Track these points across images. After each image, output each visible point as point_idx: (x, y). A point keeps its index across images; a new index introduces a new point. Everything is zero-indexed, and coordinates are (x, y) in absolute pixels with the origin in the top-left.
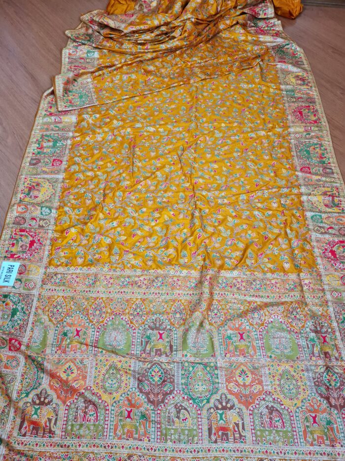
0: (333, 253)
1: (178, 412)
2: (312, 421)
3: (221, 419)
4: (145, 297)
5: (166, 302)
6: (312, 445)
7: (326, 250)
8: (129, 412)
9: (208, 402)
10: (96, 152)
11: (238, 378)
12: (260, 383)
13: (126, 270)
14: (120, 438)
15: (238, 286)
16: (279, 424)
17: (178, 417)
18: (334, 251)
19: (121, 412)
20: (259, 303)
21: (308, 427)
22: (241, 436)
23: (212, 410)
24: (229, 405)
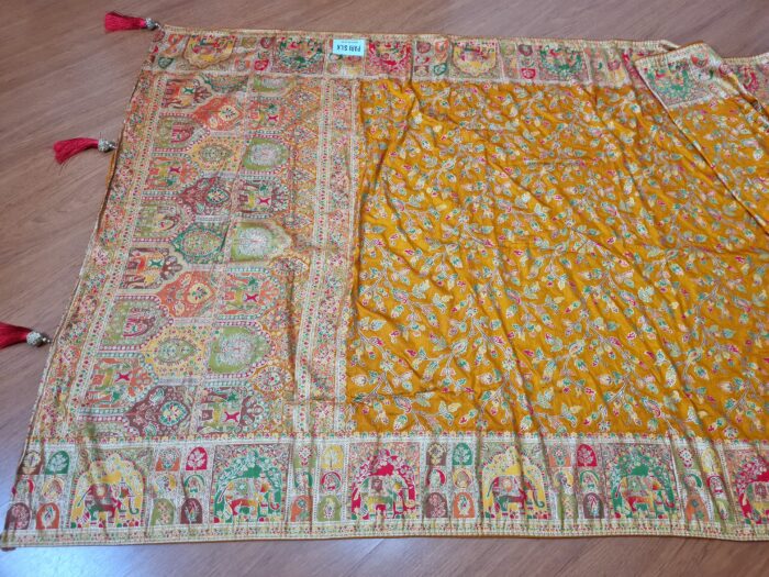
0: (388, 470)
1: (171, 218)
2: (124, 374)
3: (154, 264)
4: (317, 182)
5: (310, 207)
6: (96, 367)
7: (394, 458)
8: (177, 170)
9: (176, 250)
10: (560, 116)
11: (197, 286)
12: (186, 314)
13: (358, 161)
14: (151, 163)
15: (328, 302)
16: (130, 330)
17: (166, 218)
18: (391, 474)
19: (177, 163)
20: (297, 328)
21: (118, 367)
22: (129, 283)
23: (165, 253)
24: (166, 273)
